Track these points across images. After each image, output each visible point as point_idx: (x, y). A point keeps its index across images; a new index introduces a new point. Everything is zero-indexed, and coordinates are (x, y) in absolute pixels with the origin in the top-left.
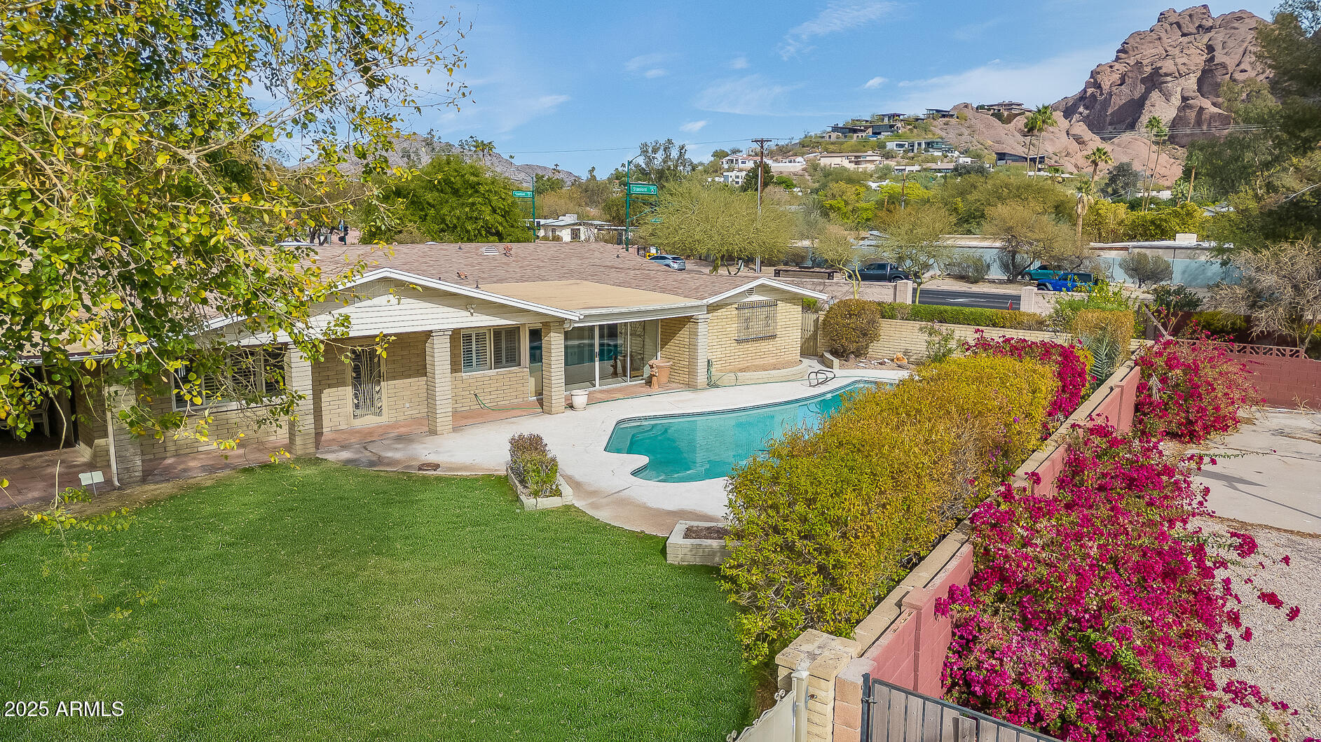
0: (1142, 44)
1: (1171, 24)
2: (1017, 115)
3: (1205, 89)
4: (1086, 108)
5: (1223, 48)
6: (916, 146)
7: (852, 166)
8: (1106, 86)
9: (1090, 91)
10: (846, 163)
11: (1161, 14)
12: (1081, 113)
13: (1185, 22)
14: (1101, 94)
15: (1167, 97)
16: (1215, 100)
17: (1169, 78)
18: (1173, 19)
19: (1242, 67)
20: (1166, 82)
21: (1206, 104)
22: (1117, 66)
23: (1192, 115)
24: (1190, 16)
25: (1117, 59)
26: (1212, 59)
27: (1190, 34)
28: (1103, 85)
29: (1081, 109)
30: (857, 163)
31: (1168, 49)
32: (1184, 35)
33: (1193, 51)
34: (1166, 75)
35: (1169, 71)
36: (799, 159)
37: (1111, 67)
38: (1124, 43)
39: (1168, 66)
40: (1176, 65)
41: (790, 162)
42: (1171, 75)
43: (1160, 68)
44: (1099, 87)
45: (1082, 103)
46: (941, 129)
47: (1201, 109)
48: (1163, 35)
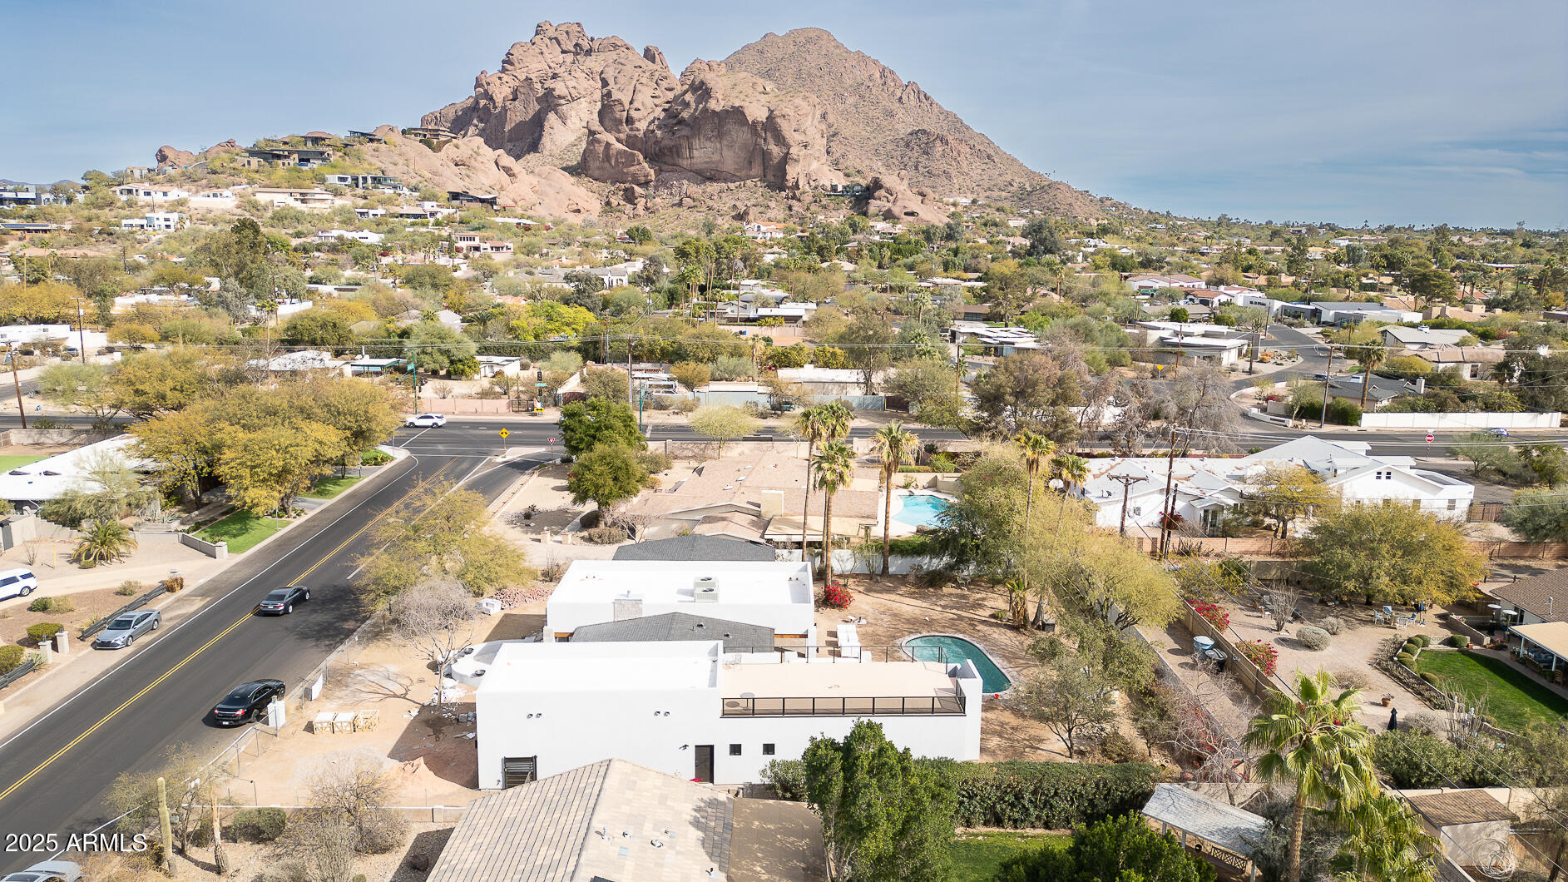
0: (526, 57)
1: (551, 39)
2: (446, 142)
3: (607, 122)
4: (481, 121)
5: (616, 83)
6: (361, 181)
7: (299, 205)
8: (499, 99)
9: (482, 102)
10: (291, 201)
11: (538, 26)
12: (477, 126)
13: (563, 38)
14: (495, 108)
15: (563, 119)
16: (617, 135)
17: (563, 101)
18: (551, 33)
19: (636, 104)
20: (561, 105)
21: (611, 139)
22: (505, 78)
23: (600, 149)
24: (567, 33)
25: (504, 70)
26: (609, 94)
27: (570, 52)
28: (495, 98)
29: (475, 122)
30: (303, 201)
31: (551, 64)
32: (563, 52)
33: (579, 74)
34: (560, 97)
35: (562, 94)
36: (226, 192)
37: (500, 78)
38: (509, 53)
39: (560, 88)
40: (567, 88)
41: (215, 195)
42: (564, 98)
43: (554, 90)
44: (491, 99)
45: (475, 114)
46: (372, 156)
47: (608, 145)
48: (544, 49)
